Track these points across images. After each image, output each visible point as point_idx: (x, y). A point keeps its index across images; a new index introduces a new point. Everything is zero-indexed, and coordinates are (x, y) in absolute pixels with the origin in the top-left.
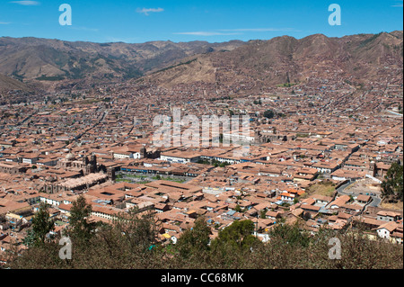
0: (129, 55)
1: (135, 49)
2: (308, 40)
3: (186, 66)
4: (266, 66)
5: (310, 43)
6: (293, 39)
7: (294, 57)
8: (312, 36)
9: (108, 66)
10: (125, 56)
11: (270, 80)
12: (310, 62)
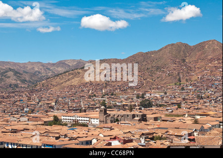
0: (43, 71)
1: (49, 67)
2: (201, 46)
3: (80, 71)
4: (158, 68)
5: (203, 47)
6: (186, 45)
7: (187, 61)
8: (205, 42)
9: (15, 77)
10: (39, 72)
11: (162, 80)
12: (203, 64)
